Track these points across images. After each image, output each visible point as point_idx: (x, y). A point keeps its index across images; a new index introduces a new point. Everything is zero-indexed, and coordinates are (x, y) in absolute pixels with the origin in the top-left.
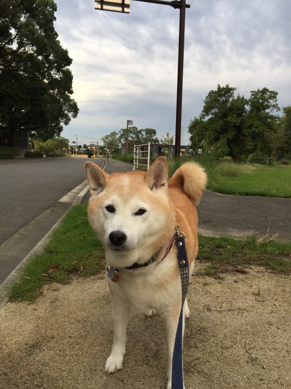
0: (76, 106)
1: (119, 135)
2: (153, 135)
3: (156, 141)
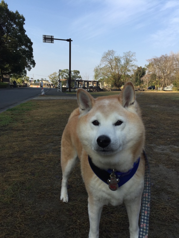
0: (34, 62)
3: (80, 77)
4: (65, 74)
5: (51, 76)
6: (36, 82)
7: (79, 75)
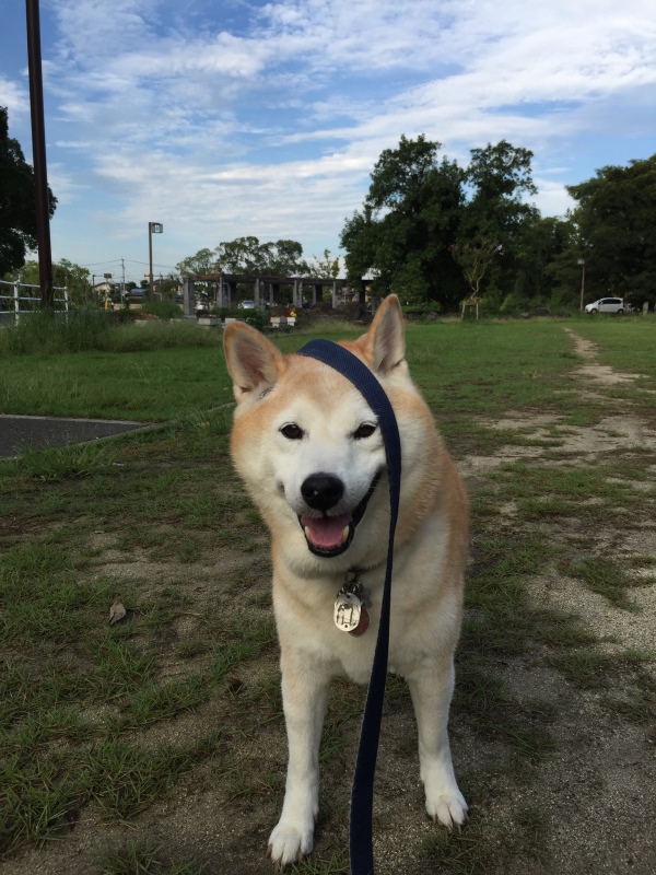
1: (218, 257)
2: (296, 254)
3: (304, 268)
4: (245, 256)
5: (188, 263)
6: (133, 290)
7: (298, 262)
